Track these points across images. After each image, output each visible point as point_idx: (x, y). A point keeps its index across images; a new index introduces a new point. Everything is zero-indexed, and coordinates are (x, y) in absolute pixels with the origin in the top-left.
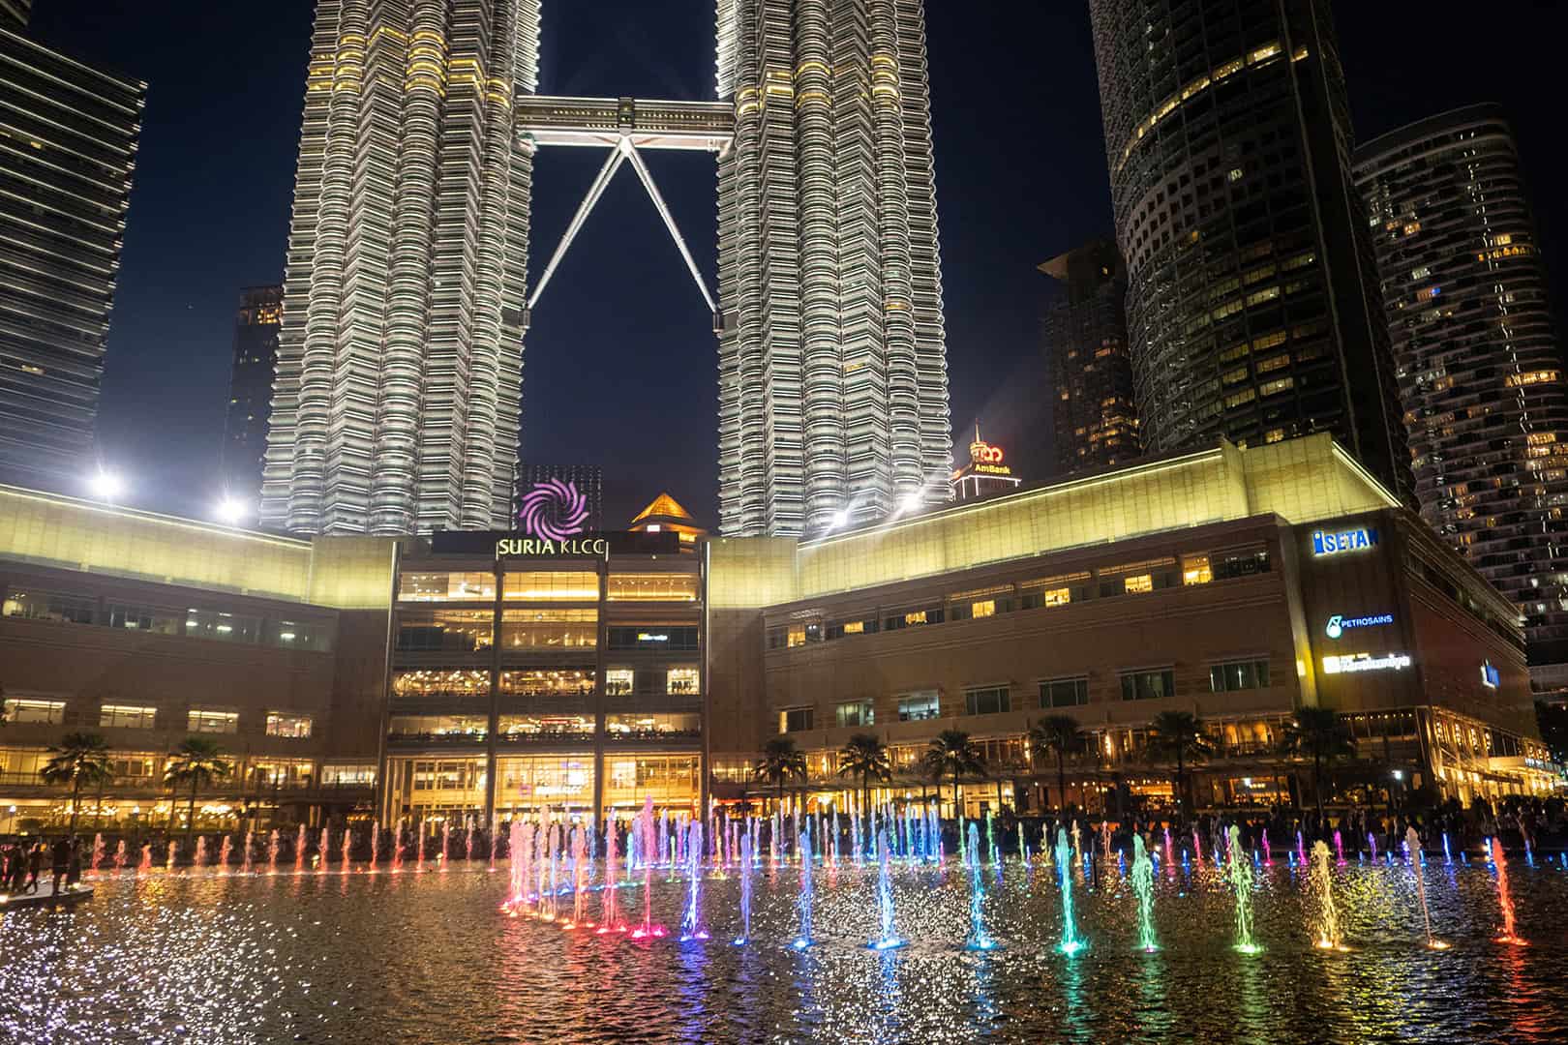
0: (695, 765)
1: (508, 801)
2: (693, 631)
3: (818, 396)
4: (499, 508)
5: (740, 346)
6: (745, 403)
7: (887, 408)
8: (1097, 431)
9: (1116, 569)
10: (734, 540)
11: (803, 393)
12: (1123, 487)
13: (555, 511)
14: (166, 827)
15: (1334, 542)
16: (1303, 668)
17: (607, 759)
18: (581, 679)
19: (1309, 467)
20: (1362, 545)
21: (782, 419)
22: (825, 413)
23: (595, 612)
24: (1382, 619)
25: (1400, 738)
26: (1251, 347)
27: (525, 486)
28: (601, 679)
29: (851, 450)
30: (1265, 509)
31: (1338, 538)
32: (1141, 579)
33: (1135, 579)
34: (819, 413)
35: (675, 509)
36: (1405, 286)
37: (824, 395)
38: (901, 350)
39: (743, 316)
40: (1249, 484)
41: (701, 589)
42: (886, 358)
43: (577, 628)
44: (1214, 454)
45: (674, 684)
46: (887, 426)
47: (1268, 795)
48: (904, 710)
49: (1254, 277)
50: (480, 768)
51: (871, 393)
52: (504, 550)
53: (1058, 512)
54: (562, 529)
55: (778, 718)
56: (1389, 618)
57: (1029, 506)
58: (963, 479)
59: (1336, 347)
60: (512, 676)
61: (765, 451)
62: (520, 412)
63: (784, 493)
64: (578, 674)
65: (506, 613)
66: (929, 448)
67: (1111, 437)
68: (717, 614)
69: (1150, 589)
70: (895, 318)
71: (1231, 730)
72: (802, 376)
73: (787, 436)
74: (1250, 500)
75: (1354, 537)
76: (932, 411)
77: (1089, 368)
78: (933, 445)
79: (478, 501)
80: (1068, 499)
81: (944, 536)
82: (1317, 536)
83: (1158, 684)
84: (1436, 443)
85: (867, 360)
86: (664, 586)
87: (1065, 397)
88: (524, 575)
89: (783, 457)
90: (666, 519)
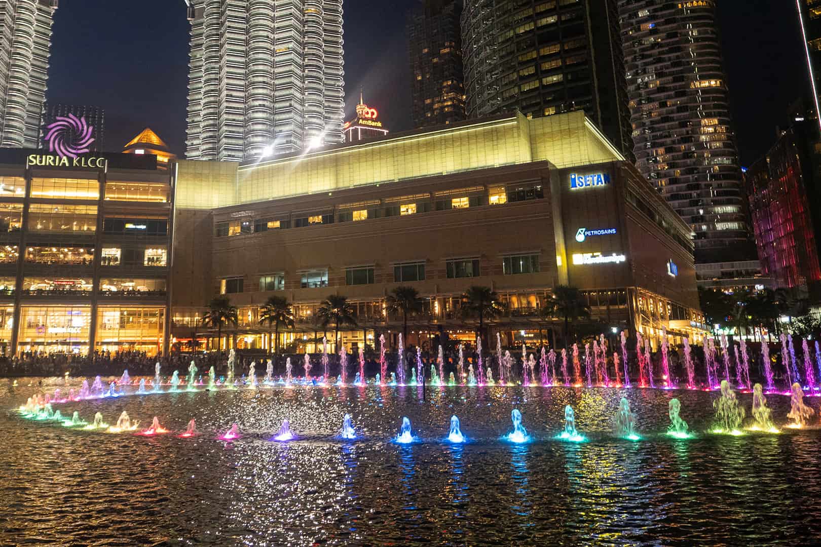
0: (162, 315)
1: (28, 337)
2: (164, 223)
3: (256, 68)
4: (30, 133)
5: (205, 30)
6: (207, 70)
7: (303, 79)
8: (438, 102)
9: (446, 192)
10: (195, 162)
11: (246, 65)
13: (70, 137)
15: (583, 181)
16: (560, 260)
17: (100, 309)
18: (83, 253)
19: (570, 133)
20: (600, 183)
21: (231, 81)
22: (261, 79)
23: (95, 208)
24: (609, 231)
25: (617, 307)
26: (538, 53)
27: (50, 118)
28: (98, 254)
29: (277, 105)
30: (541, 157)
31: (585, 179)
32: (463, 199)
33: (458, 200)
34: (256, 79)
35: (155, 139)
36: (634, 21)
37: (261, 67)
38: (314, 40)
39: (208, 10)
40: (533, 141)
41: (171, 195)
42: (303, 45)
43: (83, 218)
44: (512, 121)
45: (149, 258)
46: (302, 90)
47: (535, 341)
48: (304, 281)
49: (541, 8)
50: (9, 314)
51: (292, 68)
52: (32, 162)
53: (411, 153)
54: (75, 149)
55: (220, 283)
56: (614, 231)
57: (393, 149)
58: (351, 129)
59: (590, 56)
60: (34, 250)
61: (219, 103)
62: (48, 66)
63: (230, 132)
64: (81, 250)
65: (32, 206)
66: (329, 107)
67: (448, 106)
68: (181, 212)
69: (468, 206)
70: (310, 19)
71: (514, 299)
72: (246, 54)
73: (234, 94)
74: (533, 152)
75: (596, 178)
76: (332, 82)
77: (435, 60)
78: (332, 105)
79: (15, 127)
81: (337, 166)
82: (573, 177)
83: (469, 268)
84: (647, 121)
85: (291, 45)
86: (145, 192)
87: (419, 78)
88: (46, 180)
89: (231, 108)
90: (148, 146)
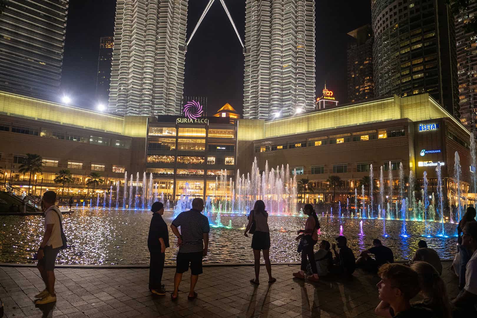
2: (233, 147)
3: (274, 75)
4: (177, 107)
5: (251, 59)
6: (252, 77)
7: (295, 79)
8: (362, 87)
9: (358, 133)
10: (247, 119)
11: (270, 74)
12: (363, 108)
13: (193, 110)
14: (87, 196)
15: (425, 127)
16: (412, 165)
17: (208, 182)
19: (421, 104)
21: (263, 82)
22: (276, 80)
23: (204, 140)
26: (411, 63)
27: (185, 102)
28: (206, 159)
29: (284, 92)
30: (406, 116)
31: (427, 126)
32: (366, 136)
33: (364, 136)
34: (274, 80)
35: (230, 108)
37: (276, 75)
38: (301, 61)
39: (252, 49)
40: (402, 108)
41: (236, 134)
42: (296, 63)
43: (200, 145)
44: (392, 99)
45: (227, 162)
46: (295, 85)
49: (415, 40)
50: (172, 183)
51: (291, 74)
52: (178, 121)
53: (343, 115)
54: (195, 115)
57: (334, 113)
58: (320, 101)
59: (439, 64)
60: (181, 158)
61: (257, 92)
62: (184, 78)
63: (263, 105)
64: (199, 158)
65: (179, 140)
66: (308, 92)
67: (367, 89)
68: (240, 142)
69: (368, 139)
70: (300, 50)
72: (270, 69)
73: (264, 87)
74: (402, 114)
76: (310, 81)
77: (361, 67)
78: (309, 91)
79: (172, 105)
80: (346, 111)
81: (308, 121)
82: (420, 125)
83: (368, 167)
85: (290, 64)
86: (225, 133)
87: (353, 76)
88: (184, 129)
89: (263, 94)
90: (227, 111)
